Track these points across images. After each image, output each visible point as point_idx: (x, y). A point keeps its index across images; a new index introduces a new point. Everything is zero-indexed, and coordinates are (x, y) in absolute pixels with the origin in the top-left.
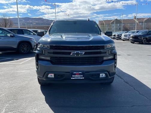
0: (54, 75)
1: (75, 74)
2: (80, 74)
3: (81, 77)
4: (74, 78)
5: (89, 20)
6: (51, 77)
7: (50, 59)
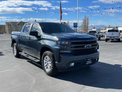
0: (74, 64)
7: (71, 52)
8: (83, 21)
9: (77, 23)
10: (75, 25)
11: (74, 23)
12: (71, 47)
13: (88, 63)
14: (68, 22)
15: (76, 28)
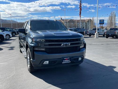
0: (49, 62)
1: (65, 60)
2: (68, 59)
3: (69, 61)
4: (64, 63)
5: (56, 20)
6: (46, 64)
7: (45, 50)
8: (109, 18)
9: (104, 20)
10: (101, 22)
11: (100, 20)
12: (45, 45)
13: (64, 62)
14: (93, 19)
15: (102, 25)
